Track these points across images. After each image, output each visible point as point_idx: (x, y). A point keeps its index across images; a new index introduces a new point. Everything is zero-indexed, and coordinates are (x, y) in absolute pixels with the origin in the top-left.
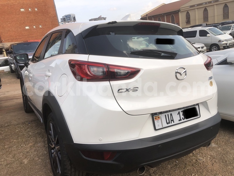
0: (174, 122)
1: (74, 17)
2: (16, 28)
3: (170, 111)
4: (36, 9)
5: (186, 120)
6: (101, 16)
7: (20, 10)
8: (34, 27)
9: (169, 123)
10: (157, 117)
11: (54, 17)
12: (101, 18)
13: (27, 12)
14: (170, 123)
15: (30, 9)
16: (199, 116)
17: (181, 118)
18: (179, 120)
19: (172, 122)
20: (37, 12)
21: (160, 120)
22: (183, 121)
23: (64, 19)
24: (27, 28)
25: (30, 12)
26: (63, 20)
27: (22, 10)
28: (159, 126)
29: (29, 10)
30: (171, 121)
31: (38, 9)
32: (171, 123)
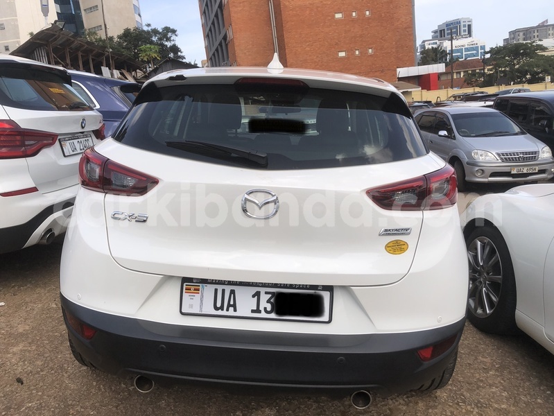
0: (235, 310)
1: (469, 26)
2: (320, 56)
3: (230, 283)
4: (367, 13)
5: (273, 316)
6: (547, 21)
7: (334, 16)
8: (357, 52)
9: (222, 308)
10: (193, 288)
11: (406, 28)
12: (547, 26)
13: (348, 20)
14: (223, 310)
15: (354, 14)
16: (327, 320)
17: (262, 308)
18: (253, 311)
19: (231, 309)
20: (369, 18)
21: (198, 296)
22: (263, 315)
23: (441, 31)
24: (342, 54)
25: (353, 20)
26: (438, 34)
27: (338, 16)
28: (191, 306)
29: (352, 15)
30: (229, 305)
31: (372, 13)
32: (228, 310)
